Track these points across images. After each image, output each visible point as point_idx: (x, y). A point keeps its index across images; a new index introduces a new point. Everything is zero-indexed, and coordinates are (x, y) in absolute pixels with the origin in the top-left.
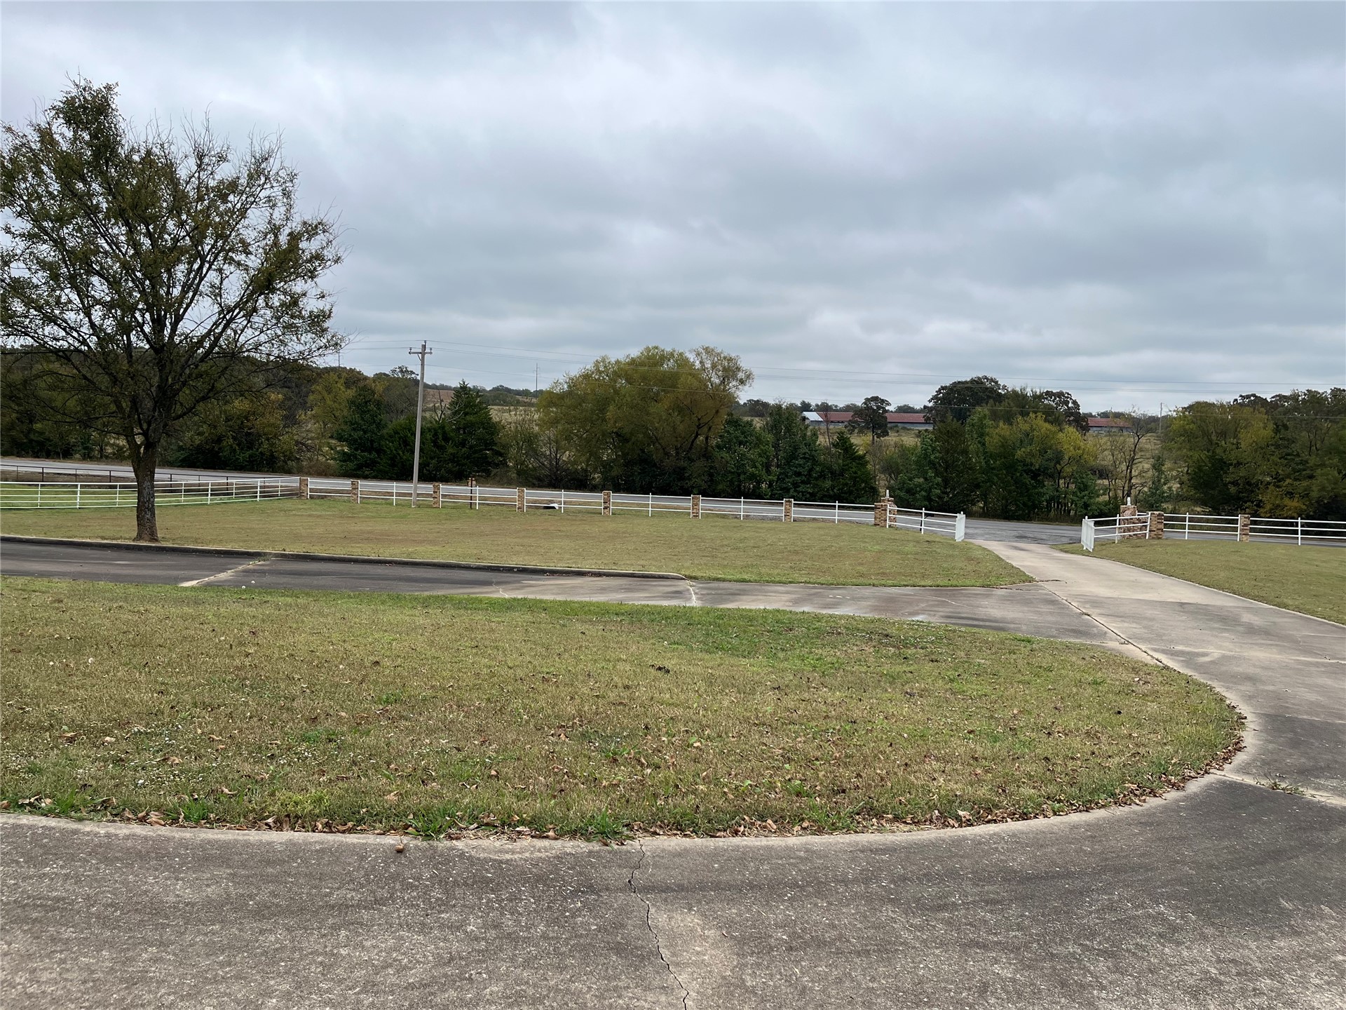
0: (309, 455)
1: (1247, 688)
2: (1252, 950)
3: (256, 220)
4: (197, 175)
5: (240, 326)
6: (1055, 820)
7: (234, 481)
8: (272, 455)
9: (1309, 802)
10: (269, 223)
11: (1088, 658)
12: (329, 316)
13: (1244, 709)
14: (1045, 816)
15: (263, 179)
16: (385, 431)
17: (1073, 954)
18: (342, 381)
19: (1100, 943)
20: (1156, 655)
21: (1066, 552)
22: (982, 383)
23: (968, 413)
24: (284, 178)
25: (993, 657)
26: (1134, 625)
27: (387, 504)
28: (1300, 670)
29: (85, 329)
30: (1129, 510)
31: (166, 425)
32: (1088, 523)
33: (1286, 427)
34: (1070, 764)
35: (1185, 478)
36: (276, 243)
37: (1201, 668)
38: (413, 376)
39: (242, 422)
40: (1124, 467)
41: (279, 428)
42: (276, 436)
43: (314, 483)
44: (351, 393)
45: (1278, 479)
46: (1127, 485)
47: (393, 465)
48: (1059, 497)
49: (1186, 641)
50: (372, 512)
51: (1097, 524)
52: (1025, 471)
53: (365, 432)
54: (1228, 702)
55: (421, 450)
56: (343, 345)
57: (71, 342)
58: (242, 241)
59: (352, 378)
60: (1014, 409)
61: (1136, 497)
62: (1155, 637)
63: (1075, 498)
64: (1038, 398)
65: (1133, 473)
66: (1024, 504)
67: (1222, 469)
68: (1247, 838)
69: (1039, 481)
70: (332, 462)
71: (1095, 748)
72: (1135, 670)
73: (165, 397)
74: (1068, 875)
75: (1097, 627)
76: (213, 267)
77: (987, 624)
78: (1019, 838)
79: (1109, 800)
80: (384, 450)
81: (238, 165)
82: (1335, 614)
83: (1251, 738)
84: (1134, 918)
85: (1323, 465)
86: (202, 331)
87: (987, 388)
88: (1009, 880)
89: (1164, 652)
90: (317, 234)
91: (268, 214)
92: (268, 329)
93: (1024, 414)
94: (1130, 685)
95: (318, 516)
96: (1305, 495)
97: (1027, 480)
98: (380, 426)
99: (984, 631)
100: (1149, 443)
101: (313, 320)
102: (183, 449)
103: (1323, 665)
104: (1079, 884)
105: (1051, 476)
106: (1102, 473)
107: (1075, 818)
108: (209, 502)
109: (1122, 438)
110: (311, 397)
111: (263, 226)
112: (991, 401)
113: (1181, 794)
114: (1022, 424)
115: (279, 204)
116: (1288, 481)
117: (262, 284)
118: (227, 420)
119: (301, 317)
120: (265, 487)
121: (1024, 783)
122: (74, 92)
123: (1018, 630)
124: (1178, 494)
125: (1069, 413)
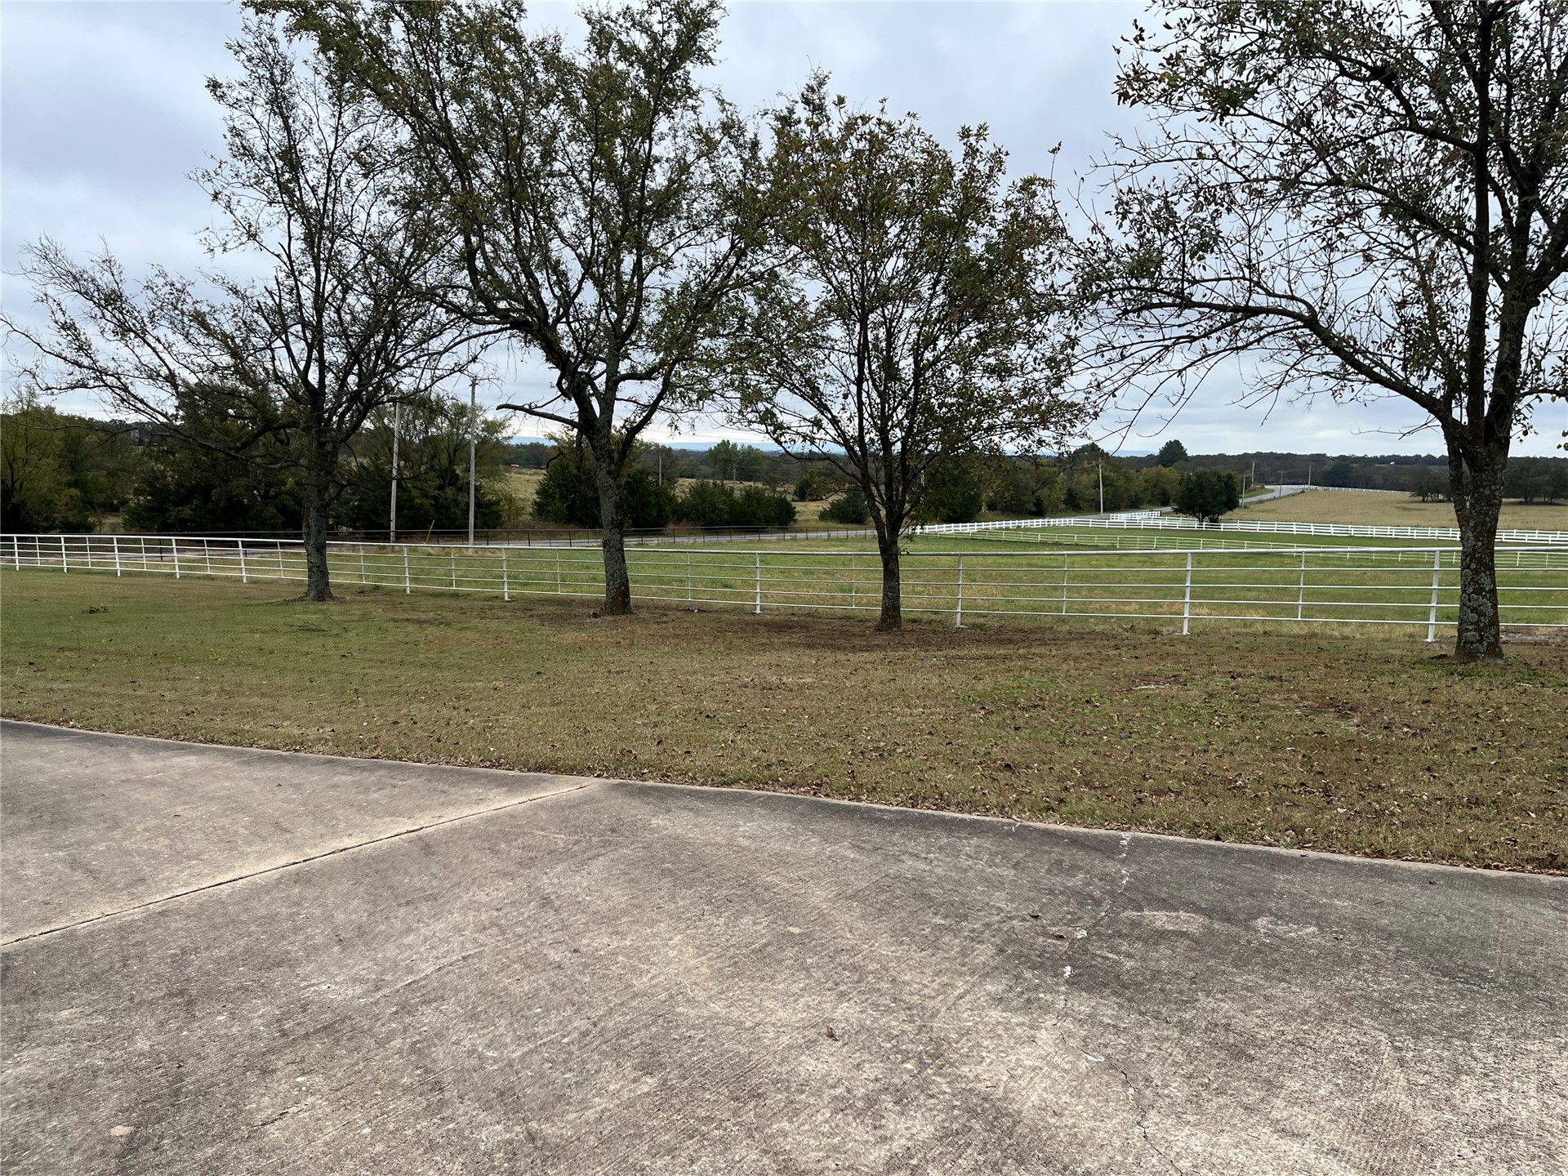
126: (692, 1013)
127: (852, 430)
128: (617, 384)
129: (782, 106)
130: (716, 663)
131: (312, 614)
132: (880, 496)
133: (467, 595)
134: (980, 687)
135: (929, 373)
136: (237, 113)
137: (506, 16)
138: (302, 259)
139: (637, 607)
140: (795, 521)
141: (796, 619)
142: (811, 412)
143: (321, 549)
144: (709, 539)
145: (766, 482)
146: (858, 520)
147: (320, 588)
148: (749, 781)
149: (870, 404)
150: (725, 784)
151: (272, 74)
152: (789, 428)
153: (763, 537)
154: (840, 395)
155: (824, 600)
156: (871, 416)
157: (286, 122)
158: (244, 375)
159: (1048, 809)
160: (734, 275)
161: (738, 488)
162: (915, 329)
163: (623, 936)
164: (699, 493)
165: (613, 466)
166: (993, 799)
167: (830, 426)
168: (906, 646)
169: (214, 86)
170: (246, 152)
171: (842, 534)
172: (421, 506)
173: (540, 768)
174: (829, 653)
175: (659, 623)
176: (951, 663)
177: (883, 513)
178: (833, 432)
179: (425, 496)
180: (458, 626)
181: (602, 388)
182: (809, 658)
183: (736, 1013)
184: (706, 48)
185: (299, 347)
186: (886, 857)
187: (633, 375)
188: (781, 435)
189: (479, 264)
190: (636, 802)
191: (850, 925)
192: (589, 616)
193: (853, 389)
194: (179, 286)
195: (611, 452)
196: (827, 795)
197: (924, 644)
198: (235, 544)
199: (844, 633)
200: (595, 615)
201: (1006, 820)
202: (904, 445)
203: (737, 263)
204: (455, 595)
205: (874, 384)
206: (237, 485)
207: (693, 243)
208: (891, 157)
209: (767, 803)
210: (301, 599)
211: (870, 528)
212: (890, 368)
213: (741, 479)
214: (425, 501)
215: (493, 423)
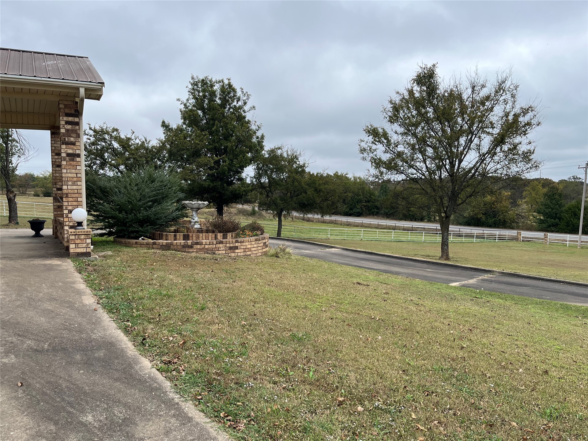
0: (523, 220)
3: (498, 111)
4: (471, 96)
5: (488, 161)
7: (486, 232)
8: (504, 221)
10: (504, 111)
12: (533, 153)
15: (502, 91)
16: (563, 209)
18: (541, 184)
24: (512, 89)
27: (564, 246)
29: (424, 169)
31: (454, 208)
36: (507, 120)
38: (580, 180)
39: (491, 206)
41: (508, 208)
42: (506, 212)
43: (525, 234)
44: (545, 190)
47: (568, 226)
50: (555, 250)
53: (552, 210)
55: (584, 218)
56: (540, 166)
57: (419, 175)
58: (491, 123)
59: (546, 183)
70: (534, 224)
73: (454, 196)
76: (477, 136)
80: (563, 218)
81: (490, 88)
86: (471, 165)
90: (528, 112)
91: (503, 107)
92: (501, 162)
95: (526, 250)
98: (560, 206)
101: (524, 155)
102: (466, 218)
108: (475, 241)
110: (524, 193)
111: (501, 114)
115: (510, 102)
117: (499, 141)
118: (485, 205)
119: (518, 154)
120: (500, 235)
122: (420, 71)
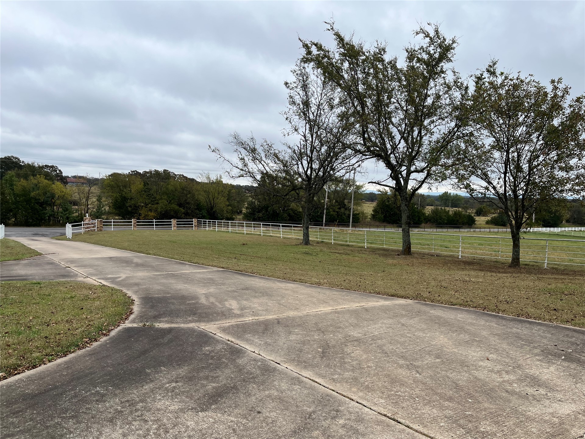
1: (136, 288)
2: (135, 394)
6: (49, 364)
9: (157, 328)
11: (68, 287)
13: (134, 297)
14: (45, 364)
17: (57, 423)
19: (70, 413)
20: (100, 281)
21: (59, 240)
22: (11, 159)
23: (4, 174)
25: (20, 294)
26: (91, 269)
28: (155, 278)
30: (87, 219)
32: (69, 226)
33: (148, 184)
34: (58, 337)
35: (111, 205)
37: (118, 283)
40: (84, 200)
45: (146, 205)
46: (86, 208)
48: (54, 214)
49: (112, 273)
51: (73, 226)
52: (36, 203)
54: (128, 295)
60: (29, 173)
61: (90, 213)
62: (99, 273)
63: (62, 215)
64: (41, 168)
65: (89, 203)
66: (37, 218)
67: (125, 201)
68: (133, 349)
69: (44, 207)
71: (70, 327)
72: (90, 289)
74: (56, 387)
75: (73, 272)
77: (17, 278)
78: (31, 378)
79: (76, 348)
82: (167, 255)
83: (136, 308)
84: (85, 397)
85: (161, 199)
87: (14, 162)
88: (26, 399)
89: (103, 279)
93: (34, 175)
94: (88, 296)
96: (156, 211)
97: (37, 207)
99: (15, 282)
100: (95, 190)
103: (163, 275)
104: (60, 390)
105: (50, 205)
106: (75, 203)
107: (59, 361)
109: (83, 188)
112: (16, 169)
113: (108, 337)
114: (33, 180)
116: (150, 205)
121: (34, 351)
123: (34, 279)
124: (108, 211)
125: (57, 175)
126: (448, 350)
127: (501, 191)
128: (410, 174)
129: (478, 73)
130: (445, 273)
131: (306, 249)
132: (513, 216)
133: (352, 246)
134: (549, 287)
135: (535, 170)
136: (292, 91)
137: (379, 54)
138: (309, 136)
139: (413, 253)
140: (475, 224)
141: (475, 261)
142: (485, 184)
143: (307, 228)
144: (438, 230)
145: (463, 208)
146: (504, 225)
147: (306, 241)
148: (460, 305)
149: (509, 181)
150: (452, 305)
151: (303, 78)
152: (476, 190)
153: (461, 230)
154: (497, 178)
155: (487, 255)
156: (510, 186)
157: (306, 93)
158: (287, 172)
159: (567, 322)
160: (456, 134)
161: (451, 210)
162: (529, 154)
163: (427, 334)
164: (435, 212)
165: (407, 203)
166: (547, 317)
167: (492, 189)
168: (521, 273)
169: (286, 84)
170: (294, 103)
171: (496, 230)
172: (332, 215)
173: (392, 296)
174: (489, 273)
175: (422, 259)
176: (539, 279)
177: (514, 222)
178: (493, 192)
179: (334, 211)
180: (352, 255)
181: (405, 175)
182: (481, 274)
183: (460, 352)
184: (450, 57)
185: (305, 163)
186: (507, 327)
187: (417, 171)
188: (473, 193)
189: (366, 136)
190: (424, 307)
191: (494, 340)
192: (396, 255)
193: (503, 176)
194: (270, 145)
195: (406, 198)
196: (488, 311)
197: (529, 273)
198: (280, 226)
199: (496, 267)
200: (398, 255)
201: (551, 323)
202: (523, 197)
203: (457, 130)
204: (348, 246)
205: (511, 174)
206: (276, 207)
207: (441, 124)
208: (522, 90)
209: (467, 311)
210: (300, 244)
211: (509, 228)
212: (519, 168)
213: (452, 207)
214: (334, 213)
215: (359, 186)
